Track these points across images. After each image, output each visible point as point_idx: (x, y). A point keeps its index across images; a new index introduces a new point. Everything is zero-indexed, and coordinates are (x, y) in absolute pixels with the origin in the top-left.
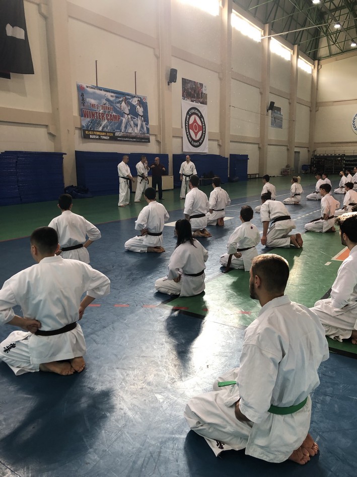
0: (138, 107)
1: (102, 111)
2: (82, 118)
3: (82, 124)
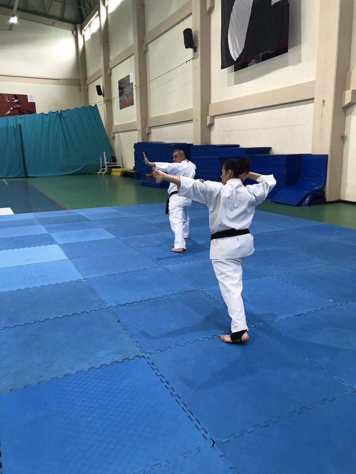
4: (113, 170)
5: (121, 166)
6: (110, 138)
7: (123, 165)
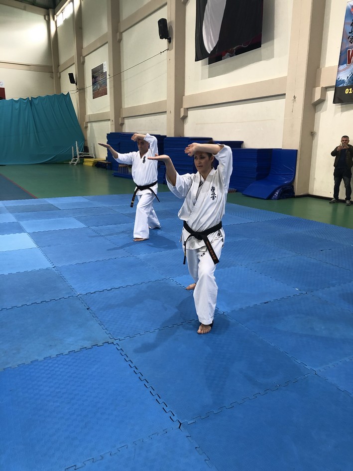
2: (342, 67)
3: (340, 79)
4: (85, 160)
5: (94, 156)
6: (83, 127)
7: (95, 155)
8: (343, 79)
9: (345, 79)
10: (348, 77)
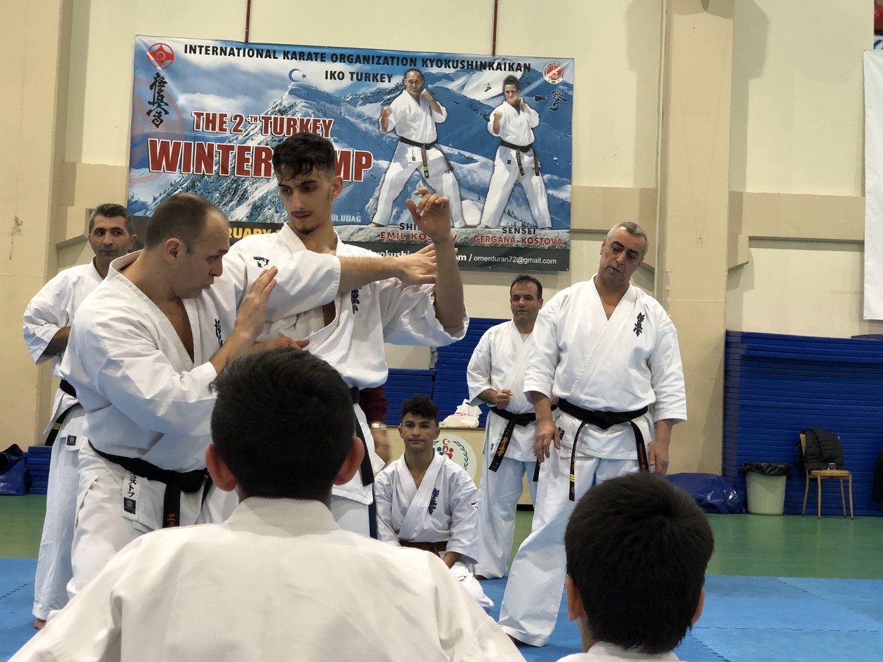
0: (505, 109)
1: (260, 138)
2: (138, 173)
3: (135, 199)
8: (142, 199)
9: (149, 201)
10: (155, 199)
